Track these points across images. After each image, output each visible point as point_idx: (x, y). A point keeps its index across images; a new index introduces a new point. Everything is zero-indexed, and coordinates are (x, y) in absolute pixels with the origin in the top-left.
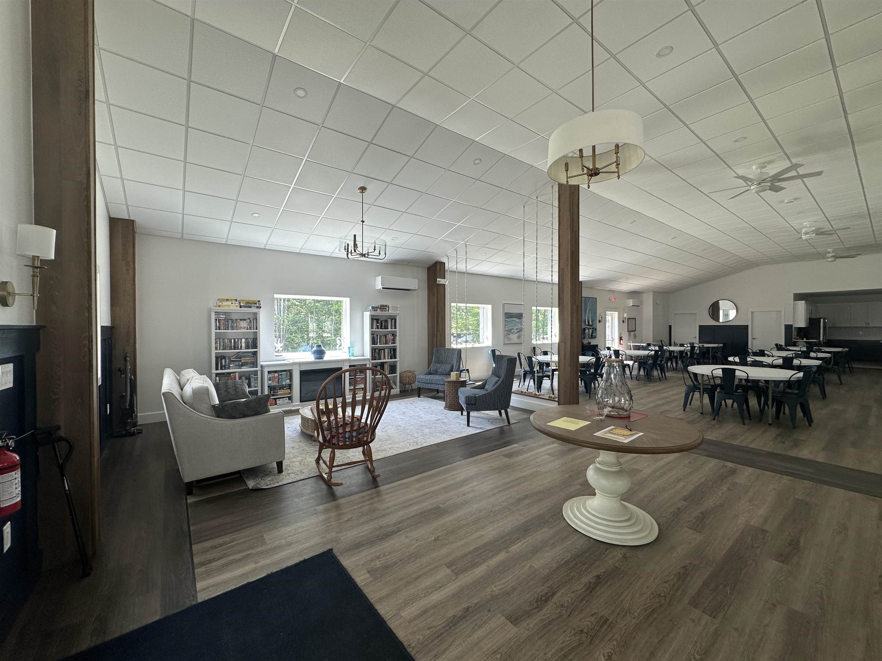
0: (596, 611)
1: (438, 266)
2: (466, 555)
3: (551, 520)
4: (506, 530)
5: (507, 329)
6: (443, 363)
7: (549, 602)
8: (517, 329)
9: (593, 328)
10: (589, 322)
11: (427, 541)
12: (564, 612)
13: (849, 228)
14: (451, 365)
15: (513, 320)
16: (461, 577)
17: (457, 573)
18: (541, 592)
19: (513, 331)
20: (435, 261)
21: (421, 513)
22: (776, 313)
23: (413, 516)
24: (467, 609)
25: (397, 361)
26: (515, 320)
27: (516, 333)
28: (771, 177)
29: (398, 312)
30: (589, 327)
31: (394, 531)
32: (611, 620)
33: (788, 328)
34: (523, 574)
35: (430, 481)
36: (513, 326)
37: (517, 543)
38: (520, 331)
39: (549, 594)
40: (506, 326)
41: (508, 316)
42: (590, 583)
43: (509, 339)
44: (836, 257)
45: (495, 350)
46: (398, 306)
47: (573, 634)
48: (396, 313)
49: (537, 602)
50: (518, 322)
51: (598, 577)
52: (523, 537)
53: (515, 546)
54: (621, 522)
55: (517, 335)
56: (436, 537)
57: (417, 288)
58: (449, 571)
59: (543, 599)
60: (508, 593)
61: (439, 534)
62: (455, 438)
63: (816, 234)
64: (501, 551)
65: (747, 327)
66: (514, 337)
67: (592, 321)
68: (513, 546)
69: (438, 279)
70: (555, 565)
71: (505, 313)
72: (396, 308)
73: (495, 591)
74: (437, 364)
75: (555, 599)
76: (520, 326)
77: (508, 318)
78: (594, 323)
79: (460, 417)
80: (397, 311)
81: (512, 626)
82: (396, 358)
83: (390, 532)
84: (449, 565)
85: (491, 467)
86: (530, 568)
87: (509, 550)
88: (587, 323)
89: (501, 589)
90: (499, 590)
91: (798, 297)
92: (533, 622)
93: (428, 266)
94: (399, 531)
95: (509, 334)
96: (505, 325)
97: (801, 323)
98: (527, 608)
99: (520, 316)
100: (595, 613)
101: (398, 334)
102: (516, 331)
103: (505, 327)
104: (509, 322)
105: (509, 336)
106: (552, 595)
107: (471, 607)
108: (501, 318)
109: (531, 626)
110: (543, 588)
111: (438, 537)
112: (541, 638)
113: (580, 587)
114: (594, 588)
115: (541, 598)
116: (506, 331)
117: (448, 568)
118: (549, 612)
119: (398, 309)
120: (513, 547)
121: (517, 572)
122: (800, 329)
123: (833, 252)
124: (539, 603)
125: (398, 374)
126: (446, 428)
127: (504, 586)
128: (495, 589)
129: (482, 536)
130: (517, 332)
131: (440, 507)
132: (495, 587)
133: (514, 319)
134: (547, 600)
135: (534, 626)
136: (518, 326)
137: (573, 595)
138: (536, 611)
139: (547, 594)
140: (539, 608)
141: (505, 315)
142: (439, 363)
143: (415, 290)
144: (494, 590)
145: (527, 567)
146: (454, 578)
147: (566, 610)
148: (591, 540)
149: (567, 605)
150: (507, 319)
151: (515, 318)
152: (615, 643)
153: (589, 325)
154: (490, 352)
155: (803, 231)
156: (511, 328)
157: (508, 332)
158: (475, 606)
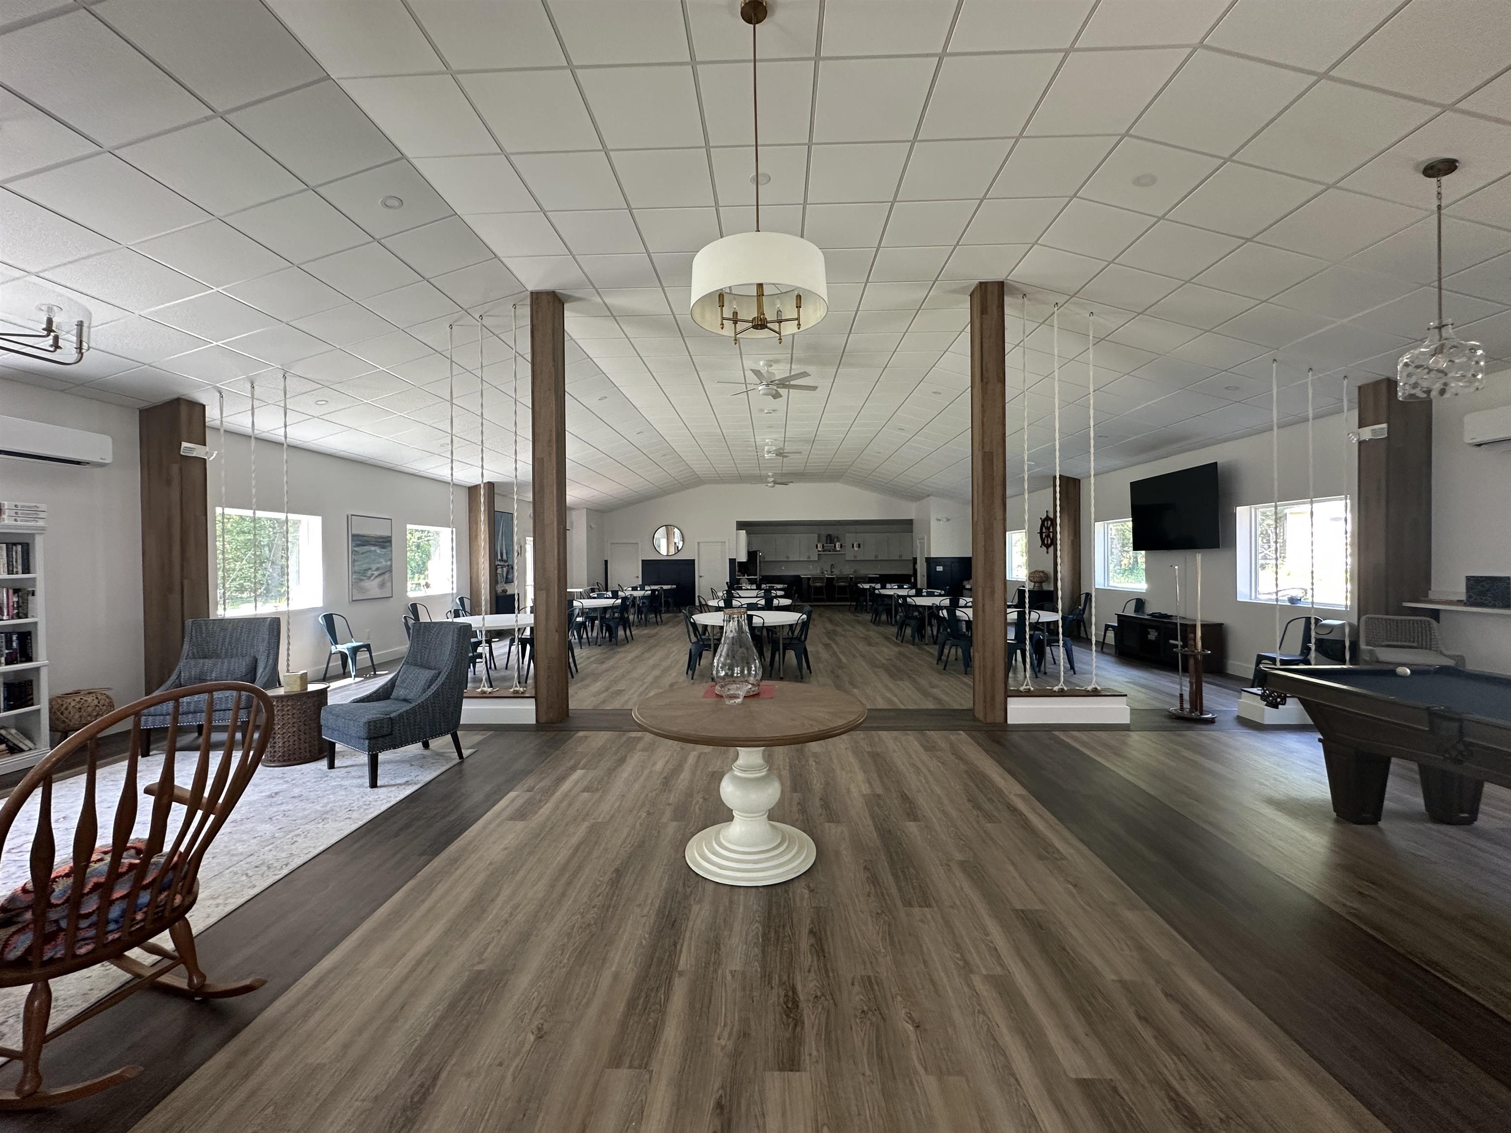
0: (852, 976)
1: (184, 410)
2: (623, 1026)
3: (688, 890)
4: (644, 942)
5: (356, 568)
6: (218, 656)
7: (800, 1006)
8: (377, 569)
9: (508, 566)
10: (502, 556)
11: (525, 1050)
12: (826, 1003)
13: (801, 453)
14: (248, 659)
15: (370, 551)
16: (655, 1066)
17: (644, 1063)
18: (779, 998)
19: (370, 573)
20: (175, 396)
21: (452, 1006)
22: (720, 544)
23: (437, 1026)
24: (719, 1106)
25: (37, 669)
26: (375, 551)
27: (376, 577)
28: (779, 380)
29: (41, 523)
30: (502, 563)
31: (422, 1086)
32: (871, 974)
33: (732, 561)
34: (734, 991)
35: (398, 934)
36: (369, 563)
37: (681, 951)
38: (384, 573)
39: (790, 994)
40: (357, 563)
41: (360, 541)
42: (812, 945)
43: (362, 590)
44: (775, 483)
45: (331, 615)
46: (43, 507)
47: (861, 1023)
48: (37, 528)
49: (788, 1016)
50: (380, 556)
51: (811, 932)
52: (679, 938)
53: (683, 957)
54: (775, 848)
55: (378, 580)
56: (536, 1033)
57: (109, 460)
58: (624, 1073)
59: (790, 1006)
60: (745, 1035)
61: (536, 1023)
62: (365, 821)
63: (777, 455)
64: (670, 979)
65: (694, 560)
66: (372, 586)
67: (507, 554)
68: (679, 960)
69: (184, 444)
70: (756, 949)
71: (353, 536)
72: (33, 513)
73: (726, 1045)
74: (201, 661)
75: (802, 997)
76: (384, 563)
77: (358, 545)
78: (510, 556)
79: (331, 775)
80: (36, 519)
81: (797, 1073)
82: (30, 659)
83: (416, 1093)
84: (616, 1062)
85: (506, 849)
86: (733, 976)
87: (679, 969)
88: (499, 557)
89: (730, 1034)
90: (729, 1039)
91: (741, 525)
92: (811, 1048)
93: (144, 405)
94: (435, 1078)
95: (362, 580)
96: (354, 561)
97: (743, 558)
98: (788, 1035)
99: (385, 542)
100: (853, 979)
101: (40, 589)
102: (376, 573)
103: (353, 566)
104: (363, 553)
105: (362, 584)
106: (793, 992)
107: (721, 1096)
108: (344, 545)
109: (815, 1053)
110: (775, 991)
111: (539, 1029)
112: (839, 1059)
113: (810, 960)
114: (823, 950)
115: (788, 1007)
116: (354, 572)
117: (618, 1066)
118: (813, 1017)
119: (42, 515)
120: (681, 962)
121: (724, 992)
122: (740, 563)
123: (773, 476)
124: (792, 1015)
125: (43, 705)
126: (318, 808)
127: (729, 1028)
128: (723, 1042)
129: (616, 977)
130: (379, 575)
131: (480, 972)
132: (719, 1039)
133: (373, 548)
134: (796, 1004)
135: (818, 1051)
136: (380, 563)
137: (812, 974)
138: (798, 1029)
139: (786, 996)
140: (798, 1022)
141: (352, 540)
142: (205, 658)
143: (101, 465)
144: (723, 1044)
145: (729, 977)
146: (647, 1076)
147: (826, 999)
148: (761, 889)
149: (821, 992)
150: (356, 549)
151: (374, 545)
152: (899, 998)
153: (502, 560)
154: (321, 620)
155: (766, 448)
156: (365, 566)
157: (360, 575)
158: (725, 1091)
